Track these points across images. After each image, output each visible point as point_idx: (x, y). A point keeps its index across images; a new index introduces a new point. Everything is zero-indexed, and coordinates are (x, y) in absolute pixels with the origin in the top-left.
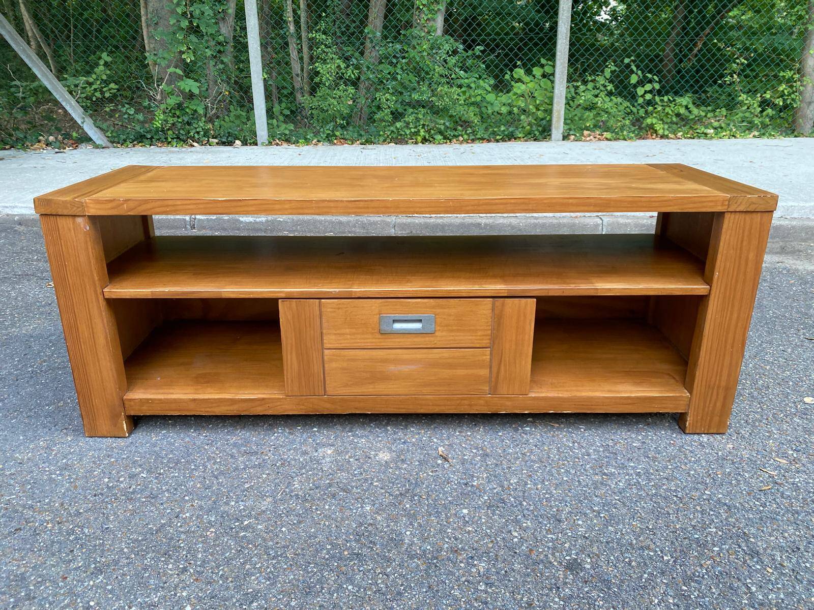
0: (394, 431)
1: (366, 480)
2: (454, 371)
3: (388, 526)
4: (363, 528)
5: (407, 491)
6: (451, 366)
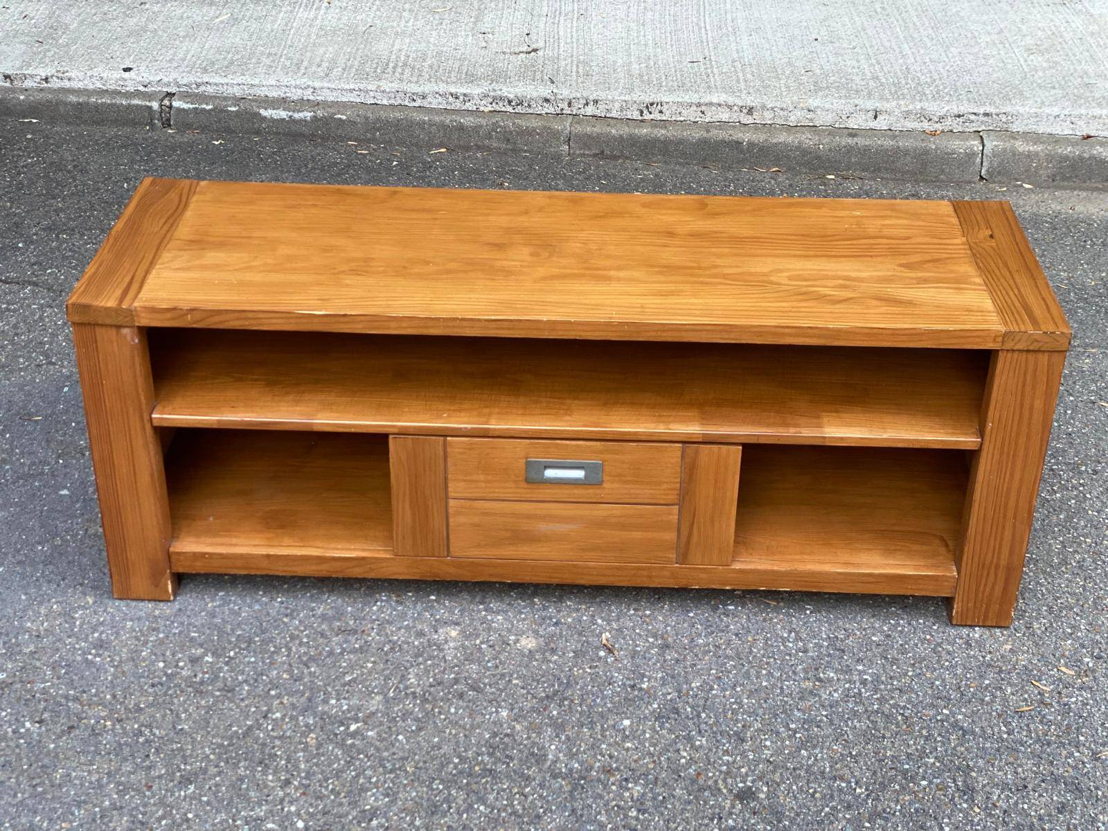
0: (544, 605)
1: (503, 675)
2: (629, 533)
3: (529, 738)
4: (497, 739)
5: (556, 693)
6: (623, 527)
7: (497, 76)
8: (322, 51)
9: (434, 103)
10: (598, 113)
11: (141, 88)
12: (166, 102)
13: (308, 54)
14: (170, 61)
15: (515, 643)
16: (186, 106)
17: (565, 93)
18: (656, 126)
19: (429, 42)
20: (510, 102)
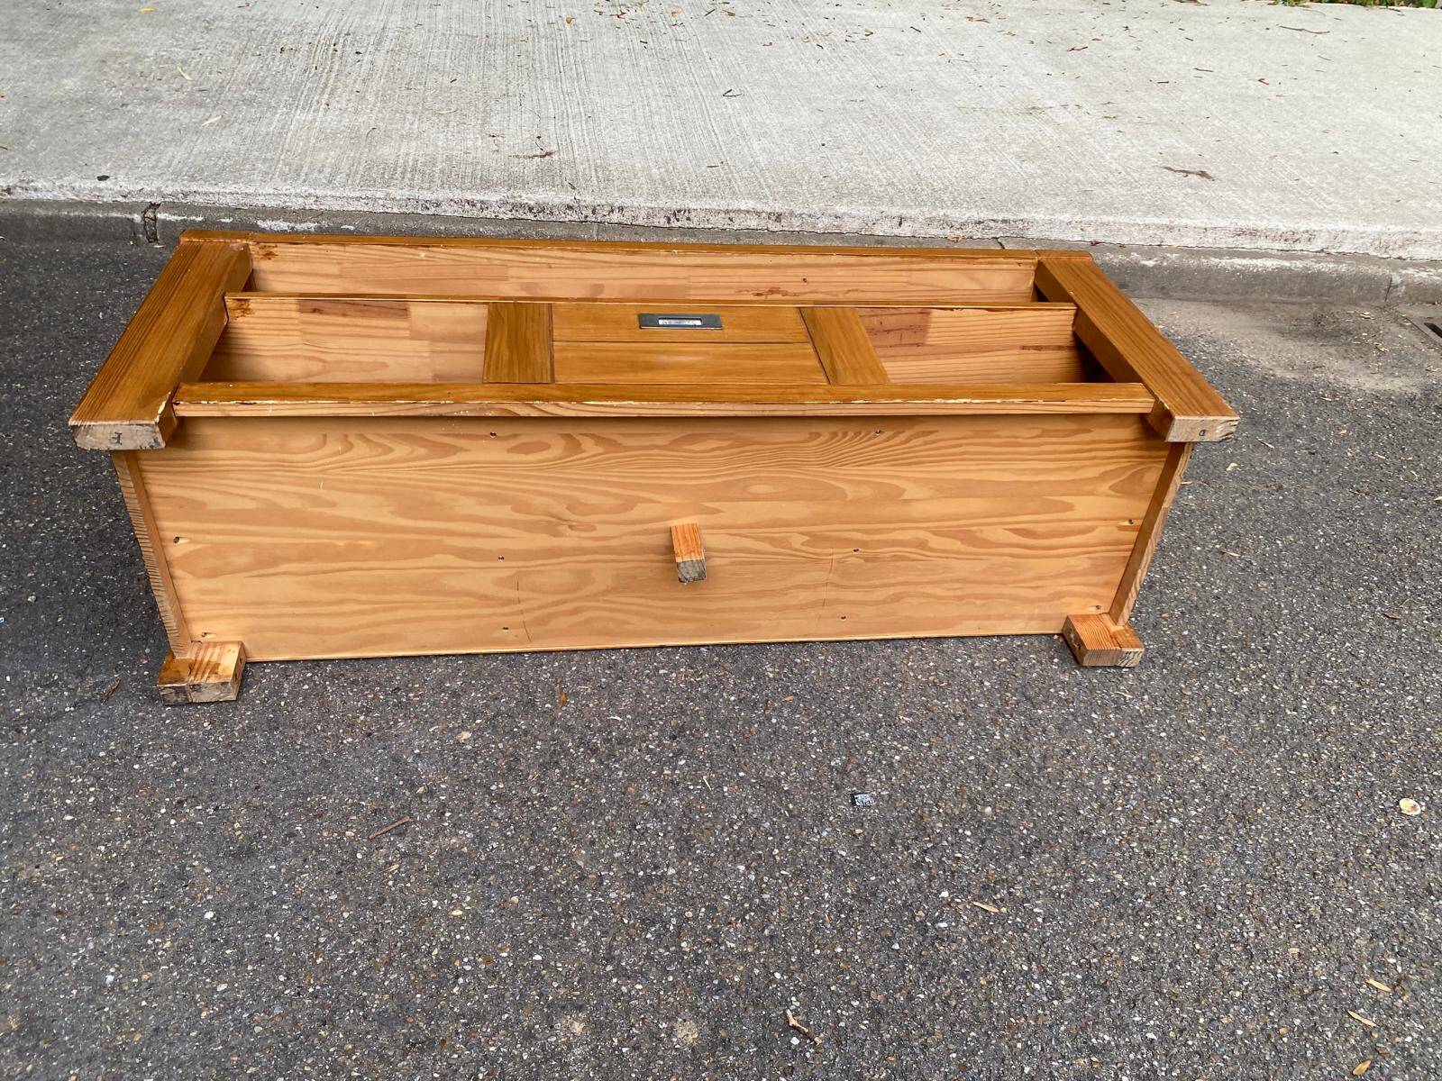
7: (514, 182)
8: (322, 155)
9: (449, 210)
10: (624, 220)
11: (120, 199)
12: (150, 214)
13: (308, 159)
14: (153, 168)
15: (669, 1036)
16: (173, 218)
17: (588, 199)
18: (685, 235)
19: (437, 146)
20: (531, 209)
